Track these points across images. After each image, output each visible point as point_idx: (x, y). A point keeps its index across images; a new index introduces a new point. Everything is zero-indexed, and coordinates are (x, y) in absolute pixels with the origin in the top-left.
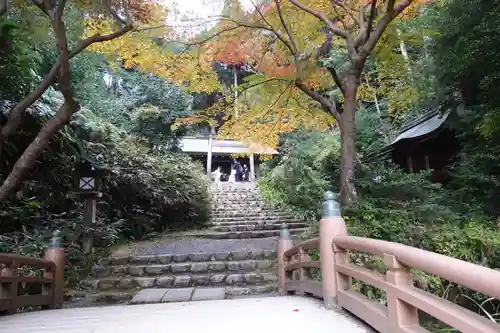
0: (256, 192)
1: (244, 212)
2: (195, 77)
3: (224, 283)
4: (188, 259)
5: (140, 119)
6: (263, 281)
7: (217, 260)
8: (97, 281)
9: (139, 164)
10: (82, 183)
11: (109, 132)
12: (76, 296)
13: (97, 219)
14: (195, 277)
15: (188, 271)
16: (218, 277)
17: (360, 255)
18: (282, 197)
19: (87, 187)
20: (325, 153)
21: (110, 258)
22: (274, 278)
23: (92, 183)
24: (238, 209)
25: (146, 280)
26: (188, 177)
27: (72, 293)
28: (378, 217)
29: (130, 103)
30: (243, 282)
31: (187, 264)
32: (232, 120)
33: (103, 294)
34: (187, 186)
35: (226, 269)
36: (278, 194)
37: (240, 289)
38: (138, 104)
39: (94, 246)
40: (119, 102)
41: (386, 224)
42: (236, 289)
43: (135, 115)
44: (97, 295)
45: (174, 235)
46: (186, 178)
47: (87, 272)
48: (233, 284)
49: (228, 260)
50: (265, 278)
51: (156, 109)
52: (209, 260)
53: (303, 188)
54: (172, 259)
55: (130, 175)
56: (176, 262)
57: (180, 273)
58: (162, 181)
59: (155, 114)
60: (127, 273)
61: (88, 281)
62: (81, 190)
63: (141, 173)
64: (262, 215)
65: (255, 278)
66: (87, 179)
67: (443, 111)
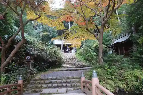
0: (75, 56)
1: (72, 62)
2: (58, 25)
3: (66, 86)
4: (56, 79)
5: (42, 36)
6: (77, 86)
7: (64, 79)
8: (31, 86)
9: (42, 50)
10: (27, 58)
11: (34, 41)
12: (26, 90)
13: (31, 67)
14: (58, 84)
15: (56, 83)
16: (64, 85)
17: (104, 80)
18: (83, 57)
19: (28, 59)
20: (95, 45)
21: (35, 79)
22: (80, 85)
23: (30, 58)
24: (70, 61)
25: (45, 86)
26: (56, 53)
27: (25, 89)
28: (109, 68)
29: (40, 31)
30: (71, 86)
31: (56, 80)
32: (68, 38)
33: (33, 90)
34: (56, 55)
35: (66, 82)
36: (81, 57)
37: (71, 89)
38: (42, 32)
39: (31, 75)
40: (36, 31)
41: (111, 70)
42: (70, 88)
43: (41, 35)
44: (32, 90)
45: (52, 70)
46: (55, 53)
47: (29, 83)
48: (69, 87)
49: (67, 79)
50: (78, 85)
51: (47, 33)
52: (62, 79)
53: (88, 56)
54: (52, 79)
55: (40, 53)
56: (53, 80)
57: (54, 83)
58: (49, 55)
59: (46, 34)
60: (40, 83)
61: (29, 86)
62: (27, 60)
63: (43, 53)
64: (77, 63)
65: (75, 85)
66: (28, 57)
67: (129, 34)
